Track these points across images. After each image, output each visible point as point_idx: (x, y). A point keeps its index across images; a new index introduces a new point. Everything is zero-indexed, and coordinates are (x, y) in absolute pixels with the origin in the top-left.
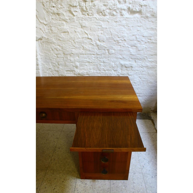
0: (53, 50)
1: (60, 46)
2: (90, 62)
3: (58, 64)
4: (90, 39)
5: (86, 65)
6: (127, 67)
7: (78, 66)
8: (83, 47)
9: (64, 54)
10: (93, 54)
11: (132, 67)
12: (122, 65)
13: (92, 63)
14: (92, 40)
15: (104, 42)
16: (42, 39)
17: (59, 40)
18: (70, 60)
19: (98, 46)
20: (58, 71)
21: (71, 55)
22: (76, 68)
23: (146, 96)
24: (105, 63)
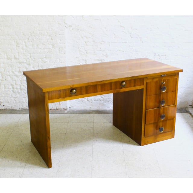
0: (82, 37)
1: (90, 33)
2: (121, 51)
3: (87, 53)
4: (123, 27)
5: (117, 54)
6: (160, 56)
7: (108, 55)
8: (115, 35)
9: (94, 42)
10: (125, 42)
11: (165, 56)
12: (155, 54)
13: (123, 51)
14: (124, 28)
15: (136, 30)
16: (72, 26)
17: (90, 27)
18: (101, 49)
19: (130, 34)
20: (86, 60)
21: (101, 43)
22: (106, 57)
23: (183, 88)
24: (137, 51)
